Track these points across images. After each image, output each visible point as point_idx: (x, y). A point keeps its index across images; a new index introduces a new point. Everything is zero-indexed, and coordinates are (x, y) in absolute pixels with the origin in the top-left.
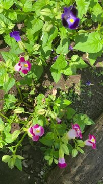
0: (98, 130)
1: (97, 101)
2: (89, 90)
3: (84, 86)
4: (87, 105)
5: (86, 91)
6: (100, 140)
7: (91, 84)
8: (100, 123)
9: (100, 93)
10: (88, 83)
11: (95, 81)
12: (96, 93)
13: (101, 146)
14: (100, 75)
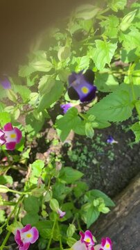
0: (118, 213)
1: (121, 167)
2: (111, 149)
3: (103, 143)
4: (106, 171)
5: (106, 152)
6: (120, 230)
7: (114, 142)
8: (123, 203)
9: (126, 156)
10: (110, 139)
11: (120, 137)
12: (120, 155)
13: (121, 238)
14: (127, 130)
